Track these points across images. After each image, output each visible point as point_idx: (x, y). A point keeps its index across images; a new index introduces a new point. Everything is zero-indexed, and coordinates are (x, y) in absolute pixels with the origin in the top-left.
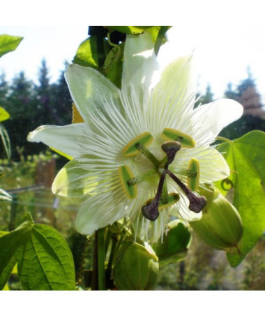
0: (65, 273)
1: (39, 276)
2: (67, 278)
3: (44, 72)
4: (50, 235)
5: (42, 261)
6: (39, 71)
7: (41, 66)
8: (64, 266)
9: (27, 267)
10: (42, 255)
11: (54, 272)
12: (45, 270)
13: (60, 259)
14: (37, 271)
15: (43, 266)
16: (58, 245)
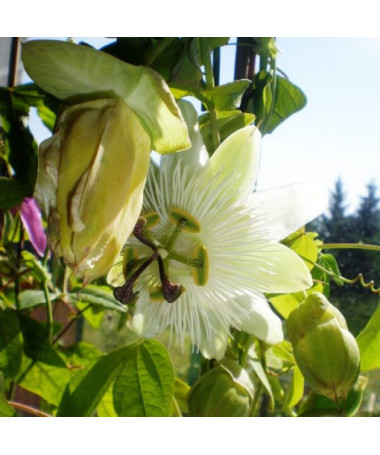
0: (163, 396)
1: (135, 396)
2: (163, 401)
3: (338, 197)
4: (156, 351)
5: (141, 380)
6: (331, 196)
7: (333, 190)
8: (164, 388)
9: (124, 384)
10: (143, 373)
11: (151, 393)
12: (142, 389)
13: (161, 378)
14: (133, 390)
15: (141, 385)
16: (162, 362)
